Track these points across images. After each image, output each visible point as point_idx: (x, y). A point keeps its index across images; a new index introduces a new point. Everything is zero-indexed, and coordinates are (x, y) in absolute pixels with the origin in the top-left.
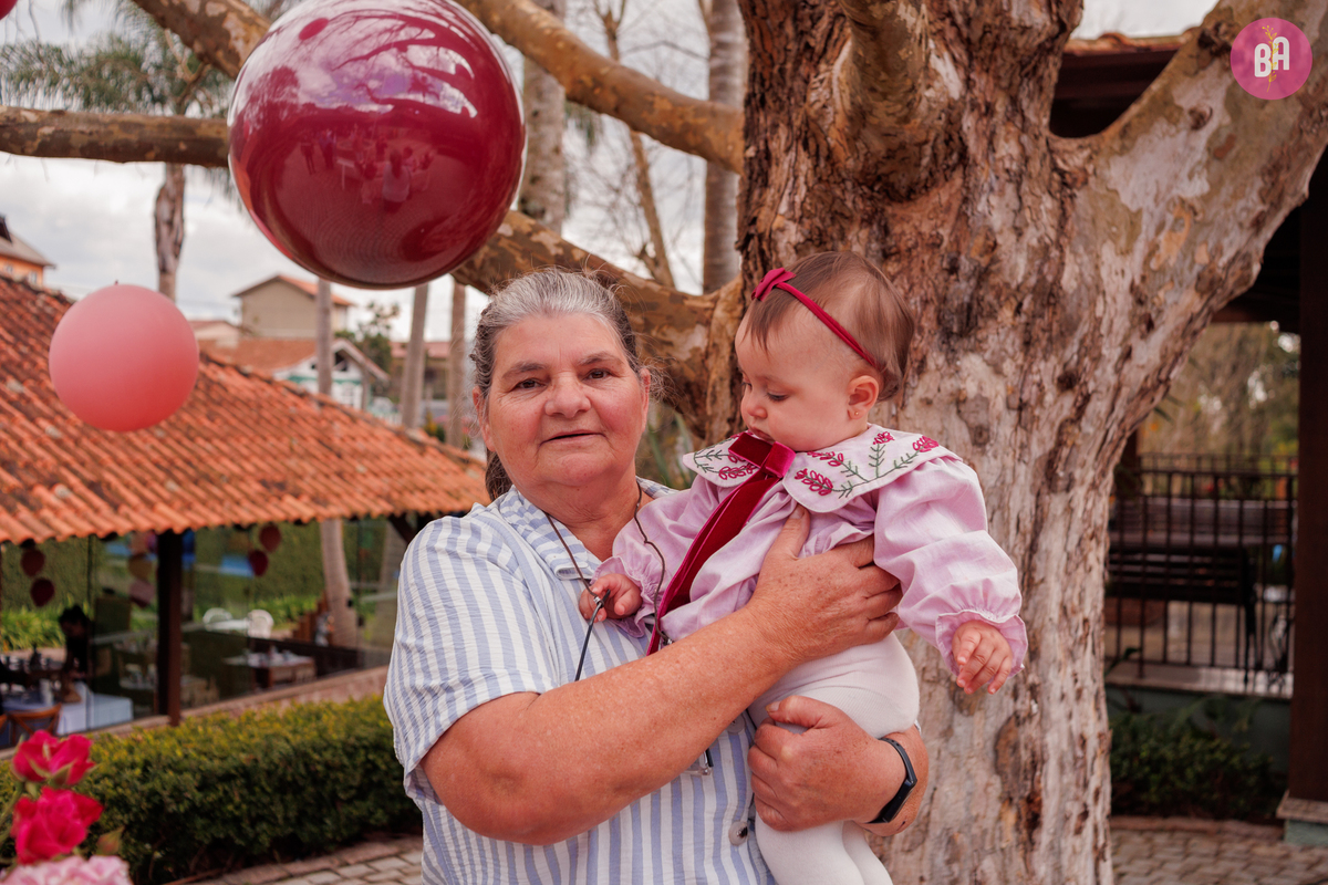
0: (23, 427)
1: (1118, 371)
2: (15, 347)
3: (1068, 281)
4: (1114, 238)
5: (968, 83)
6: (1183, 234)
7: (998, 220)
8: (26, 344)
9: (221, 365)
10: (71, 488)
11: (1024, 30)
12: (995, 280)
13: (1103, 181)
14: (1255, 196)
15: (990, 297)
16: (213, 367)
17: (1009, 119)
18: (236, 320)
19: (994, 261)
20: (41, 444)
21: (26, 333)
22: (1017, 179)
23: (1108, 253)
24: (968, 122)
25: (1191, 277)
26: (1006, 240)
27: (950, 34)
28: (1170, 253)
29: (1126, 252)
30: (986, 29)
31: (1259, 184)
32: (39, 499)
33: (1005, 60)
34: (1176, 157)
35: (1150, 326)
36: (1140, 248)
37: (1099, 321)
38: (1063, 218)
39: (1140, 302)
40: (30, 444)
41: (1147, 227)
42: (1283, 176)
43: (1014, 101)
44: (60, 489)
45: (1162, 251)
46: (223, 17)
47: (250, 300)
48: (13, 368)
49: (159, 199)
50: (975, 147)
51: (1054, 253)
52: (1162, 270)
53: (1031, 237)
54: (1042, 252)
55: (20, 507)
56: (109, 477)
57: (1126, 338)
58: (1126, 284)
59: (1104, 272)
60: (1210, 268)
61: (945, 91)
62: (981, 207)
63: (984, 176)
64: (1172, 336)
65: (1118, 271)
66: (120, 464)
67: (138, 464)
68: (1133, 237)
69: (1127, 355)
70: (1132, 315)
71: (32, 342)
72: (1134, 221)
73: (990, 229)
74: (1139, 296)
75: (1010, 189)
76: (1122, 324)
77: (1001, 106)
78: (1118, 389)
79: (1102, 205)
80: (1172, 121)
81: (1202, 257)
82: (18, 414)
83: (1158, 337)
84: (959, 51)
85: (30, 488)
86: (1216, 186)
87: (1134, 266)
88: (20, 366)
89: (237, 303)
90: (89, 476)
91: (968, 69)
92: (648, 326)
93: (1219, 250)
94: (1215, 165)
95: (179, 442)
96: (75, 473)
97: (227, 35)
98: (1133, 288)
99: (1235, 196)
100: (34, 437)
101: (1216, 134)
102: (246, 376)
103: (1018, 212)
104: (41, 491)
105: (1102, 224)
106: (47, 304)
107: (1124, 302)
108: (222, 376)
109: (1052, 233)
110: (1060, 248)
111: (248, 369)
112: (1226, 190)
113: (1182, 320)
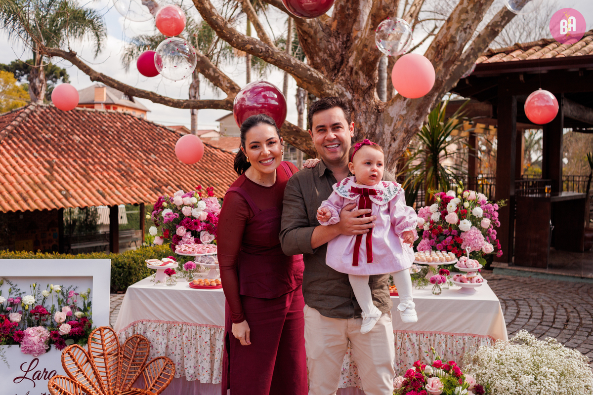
0: (157, 169)
1: (389, 148)
2: (152, 144)
3: (377, 132)
4: (388, 123)
5: (353, 96)
6: (401, 122)
7: (362, 121)
8: (155, 143)
9: (215, 148)
10: (172, 187)
11: (362, 86)
12: (362, 132)
13: (387, 111)
14: (415, 114)
15: (361, 135)
16: (213, 149)
17: (363, 101)
18: (218, 130)
19: (361, 128)
20: (162, 174)
21: (155, 139)
22: (365, 113)
23: (386, 126)
24: (354, 103)
25: (403, 130)
26: (363, 124)
27: (349, 87)
28: (399, 125)
29: (390, 126)
30: (356, 86)
31: (416, 111)
32: (163, 190)
33: (360, 91)
34: (401, 107)
35: (395, 140)
36: (393, 125)
37: (384, 139)
38: (377, 119)
39: (392, 135)
40: (159, 173)
41: (395, 120)
42: (421, 109)
43: (364, 98)
44: (169, 187)
45: (397, 125)
46: (218, 76)
47: (223, 122)
48: (152, 150)
49: (190, 88)
50: (356, 107)
51: (374, 126)
52: (397, 129)
53: (369, 123)
54: (372, 126)
55: (158, 192)
56: (183, 184)
57: (390, 142)
58: (390, 132)
59: (385, 130)
60: (407, 128)
61: (347, 98)
62: (358, 118)
63: (359, 113)
64: (400, 141)
65: (388, 130)
66: (186, 180)
67: (191, 180)
68: (391, 123)
69: (390, 145)
70: (391, 138)
71: (157, 142)
72: (392, 119)
73: (360, 123)
74: (392, 134)
75: (364, 115)
76: (389, 140)
77: (361, 99)
78: (389, 152)
79: (386, 116)
80: (400, 99)
81: (405, 126)
82: (155, 165)
83: (397, 142)
84: (351, 90)
85: (161, 187)
86: (408, 112)
87: (391, 129)
88: (154, 150)
89: (218, 123)
90: (178, 184)
91: (353, 93)
92: (306, 140)
93: (408, 125)
94: (408, 108)
95: (203, 173)
96: (173, 182)
97: (219, 80)
98: (391, 133)
99: (411, 114)
100: (161, 172)
101: (408, 102)
102: (223, 151)
103: (366, 119)
104: (164, 187)
105: (385, 120)
106: (160, 130)
107: (389, 135)
108: (216, 152)
109: (374, 123)
110: (376, 125)
111: (224, 149)
112: (410, 113)
113: (402, 139)
